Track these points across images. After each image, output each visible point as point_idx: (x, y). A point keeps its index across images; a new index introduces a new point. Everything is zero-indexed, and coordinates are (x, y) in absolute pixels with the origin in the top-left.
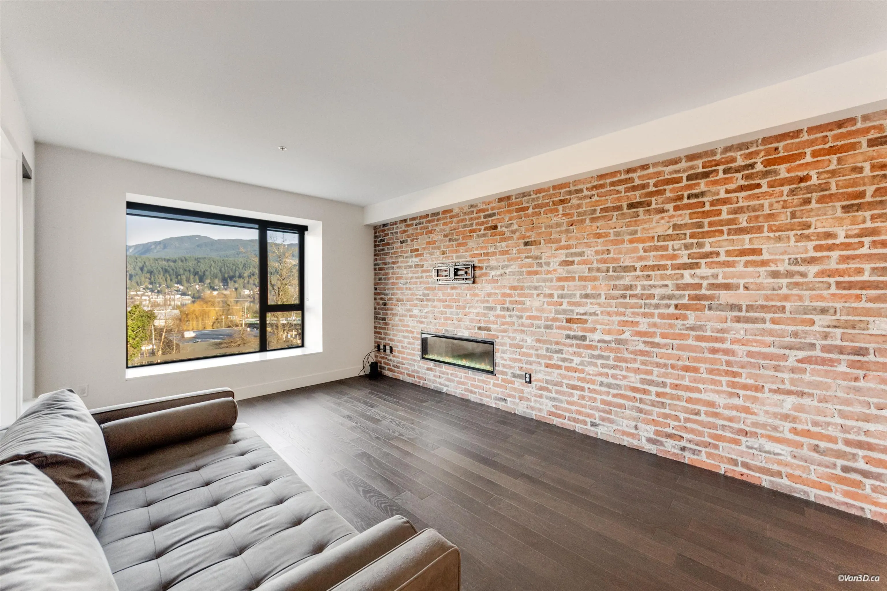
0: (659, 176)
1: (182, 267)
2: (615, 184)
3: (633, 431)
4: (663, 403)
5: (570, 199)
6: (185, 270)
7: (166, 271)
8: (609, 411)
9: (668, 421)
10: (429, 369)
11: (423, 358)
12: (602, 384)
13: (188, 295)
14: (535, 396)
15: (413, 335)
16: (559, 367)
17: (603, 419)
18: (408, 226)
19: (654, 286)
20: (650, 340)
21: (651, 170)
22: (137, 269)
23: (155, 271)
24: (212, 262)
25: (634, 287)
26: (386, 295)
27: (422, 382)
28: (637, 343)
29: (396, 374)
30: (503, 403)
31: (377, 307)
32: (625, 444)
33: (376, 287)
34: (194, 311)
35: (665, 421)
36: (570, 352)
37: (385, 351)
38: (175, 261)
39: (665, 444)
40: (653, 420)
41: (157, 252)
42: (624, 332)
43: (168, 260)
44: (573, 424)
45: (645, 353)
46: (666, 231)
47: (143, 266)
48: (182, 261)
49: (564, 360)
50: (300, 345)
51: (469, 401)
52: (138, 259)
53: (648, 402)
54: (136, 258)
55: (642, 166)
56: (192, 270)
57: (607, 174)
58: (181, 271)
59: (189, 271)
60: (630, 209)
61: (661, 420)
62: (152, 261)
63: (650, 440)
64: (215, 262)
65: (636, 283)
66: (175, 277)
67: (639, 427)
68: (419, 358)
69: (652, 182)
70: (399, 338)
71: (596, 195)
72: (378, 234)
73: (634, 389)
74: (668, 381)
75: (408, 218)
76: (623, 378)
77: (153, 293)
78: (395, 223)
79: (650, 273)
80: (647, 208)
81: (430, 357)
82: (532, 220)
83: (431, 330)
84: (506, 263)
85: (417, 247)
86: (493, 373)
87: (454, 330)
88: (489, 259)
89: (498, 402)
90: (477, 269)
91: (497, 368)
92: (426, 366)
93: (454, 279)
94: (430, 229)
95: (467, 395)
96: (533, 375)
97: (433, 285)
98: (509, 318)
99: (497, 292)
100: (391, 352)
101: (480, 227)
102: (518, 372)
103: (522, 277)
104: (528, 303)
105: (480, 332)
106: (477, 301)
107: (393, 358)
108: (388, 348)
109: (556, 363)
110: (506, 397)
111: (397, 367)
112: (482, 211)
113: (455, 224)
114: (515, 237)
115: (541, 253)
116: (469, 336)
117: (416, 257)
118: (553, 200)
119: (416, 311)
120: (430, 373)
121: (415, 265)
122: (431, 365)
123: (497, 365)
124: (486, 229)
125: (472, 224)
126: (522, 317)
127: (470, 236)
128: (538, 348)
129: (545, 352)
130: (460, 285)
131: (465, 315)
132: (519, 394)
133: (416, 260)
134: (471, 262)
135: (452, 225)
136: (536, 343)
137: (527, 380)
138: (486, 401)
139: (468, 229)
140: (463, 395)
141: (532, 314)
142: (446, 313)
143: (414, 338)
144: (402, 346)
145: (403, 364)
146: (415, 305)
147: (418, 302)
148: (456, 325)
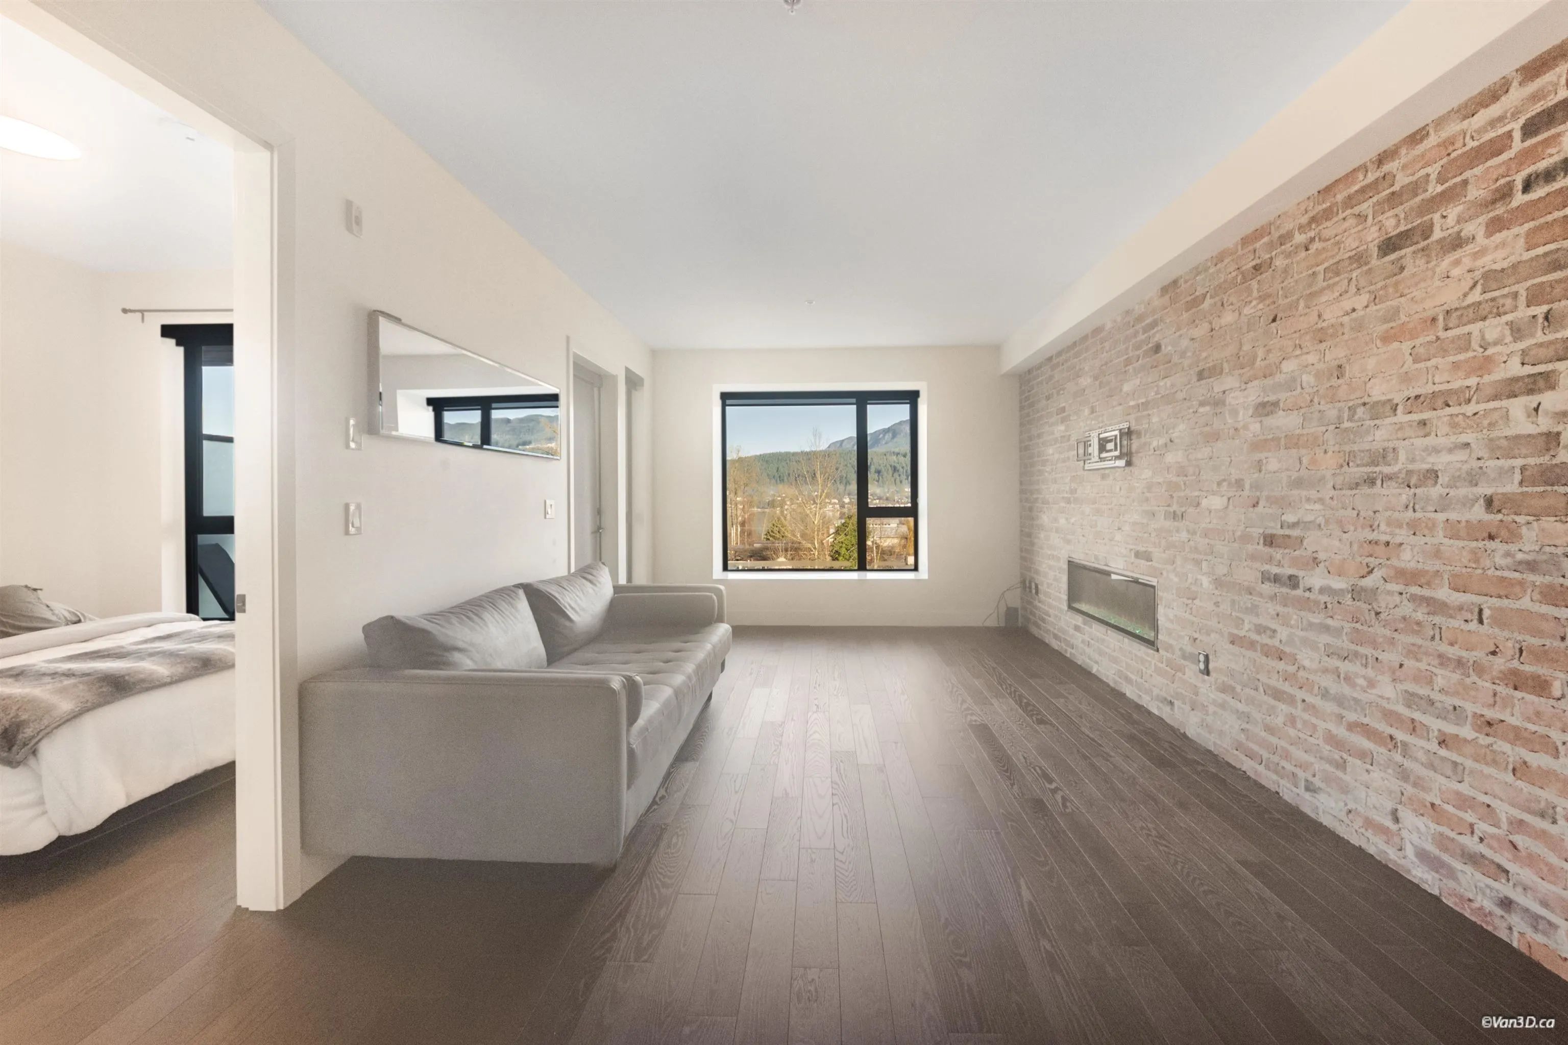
0: (1451, 148)
2: (1354, 202)
3: (1388, 823)
4: (1455, 764)
5: (1271, 258)
8: (1341, 761)
9: (1469, 817)
10: (1077, 628)
11: (1070, 607)
12: (1325, 694)
14: (1214, 702)
15: (1059, 565)
16: (1252, 645)
17: (1327, 779)
18: (1054, 367)
19: (1436, 450)
20: (1426, 592)
21: (1432, 140)
23: (883, 470)
25: (1391, 456)
26: (1032, 492)
27: (1069, 650)
28: (1397, 599)
29: (1042, 632)
30: (1167, 709)
31: (1024, 514)
32: (1371, 850)
33: (1023, 478)
35: (1461, 814)
36: (1269, 614)
37: (1031, 592)
39: (1460, 875)
40: (1433, 805)
42: (1371, 572)
44: (1275, 777)
45: (1415, 627)
46: (1465, 295)
49: (1260, 629)
50: (913, 568)
51: (1123, 695)
53: (1420, 755)
55: (1410, 136)
57: (1337, 181)
60: (1385, 254)
61: (1450, 808)
63: (1423, 856)
65: (1396, 444)
67: (1400, 814)
68: (1066, 608)
69: (1433, 170)
70: (1044, 568)
71: (1317, 239)
72: (1023, 387)
73: (1389, 716)
74: (1470, 708)
75: (1055, 352)
76: (1368, 687)
79: (1425, 416)
80: (1423, 244)
81: (1084, 607)
82: (1211, 323)
83: (1080, 557)
84: (1172, 420)
85: (1064, 405)
86: (1154, 646)
87: (1106, 558)
88: (1149, 415)
89: (1161, 705)
90: (1134, 437)
91: (1160, 637)
92: (1074, 622)
93: (1102, 460)
94: (1077, 368)
95: (1121, 683)
96: (1211, 657)
97: (1080, 473)
98: (1177, 535)
99: (1161, 480)
100: (1037, 593)
101: (1138, 352)
102: (1189, 649)
103: (1194, 447)
104: (1204, 503)
105: (1138, 561)
106: (1134, 501)
107: (1039, 605)
108: (1033, 586)
109: (1247, 635)
110: (1172, 696)
111: (1043, 620)
112: (1140, 319)
113: (1107, 352)
114: (1186, 362)
115: (1224, 392)
116: (1124, 569)
117: (1062, 422)
118: (1244, 268)
119: (1062, 521)
120: (1078, 634)
121: (1062, 437)
122: (1079, 620)
123: (1160, 631)
124: (1146, 354)
125: (1127, 349)
126: (1194, 533)
127: (1125, 371)
128: (1219, 599)
129: (1229, 609)
130: (1112, 470)
131: (1119, 529)
132: (1191, 695)
133: (1062, 428)
134: (1125, 424)
135: (1103, 356)
136: (1217, 589)
137: (1202, 666)
138: (1146, 701)
139: (1122, 359)
140: (1116, 682)
141: (1210, 526)
142: (1096, 525)
143: (1060, 569)
144: (1048, 583)
145: (1049, 615)
146: (1062, 511)
147: (1065, 505)
148: (1108, 548)
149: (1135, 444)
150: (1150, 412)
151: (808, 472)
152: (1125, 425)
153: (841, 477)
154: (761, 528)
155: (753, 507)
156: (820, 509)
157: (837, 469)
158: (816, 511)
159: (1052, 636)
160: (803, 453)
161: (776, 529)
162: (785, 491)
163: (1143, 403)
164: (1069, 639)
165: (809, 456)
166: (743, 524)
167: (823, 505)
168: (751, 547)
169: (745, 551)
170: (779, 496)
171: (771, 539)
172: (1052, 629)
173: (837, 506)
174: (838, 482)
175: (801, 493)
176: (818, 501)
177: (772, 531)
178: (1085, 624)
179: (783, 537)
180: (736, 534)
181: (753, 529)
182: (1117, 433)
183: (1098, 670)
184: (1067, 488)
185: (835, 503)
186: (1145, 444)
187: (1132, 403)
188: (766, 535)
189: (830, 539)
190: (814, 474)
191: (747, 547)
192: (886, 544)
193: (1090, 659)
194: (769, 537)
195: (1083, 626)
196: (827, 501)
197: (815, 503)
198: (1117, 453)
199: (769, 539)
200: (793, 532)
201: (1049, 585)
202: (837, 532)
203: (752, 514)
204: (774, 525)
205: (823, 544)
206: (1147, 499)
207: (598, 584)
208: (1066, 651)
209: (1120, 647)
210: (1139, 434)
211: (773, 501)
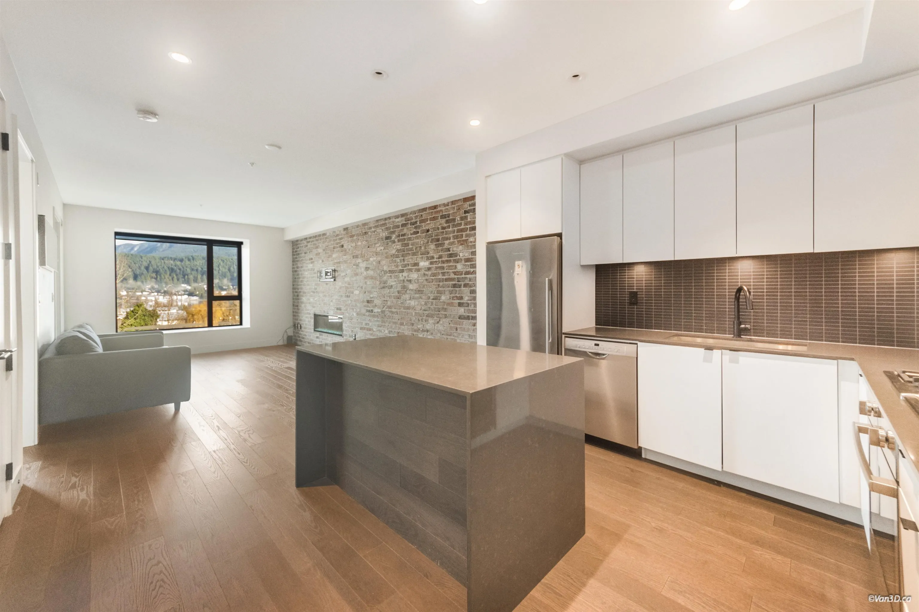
0: (393, 223)
1: (189, 266)
2: (381, 226)
5: (368, 232)
6: (192, 270)
7: (172, 270)
10: (317, 337)
11: (315, 330)
13: (196, 295)
15: (310, 316)
18: (308, 242)
19: (393, 282)
20: (391, 310)
22: (143, 268)
24: (220, 261)
25: (387, 282)
26: (298, 289)
28: (388, 312)
31: (294, 297)
33: (294, 283)
34: (200, 311)
36: (368, 320)
37: (298, 328)
38: (181, 260)
41: (163, 251)
42: (384, 307)
43: (175, 259)
45: (390, 317)
46: (395, 253)
47: (149, 265)
48: (189, 260)
49: (366, 324)
50: (238, 324)
52: (143, 258)
54: (142, 257)
56: (200, 269)
58: (189, 270)
59: (197, 270)
60: (386, 240)
62: (158, 260)
64: (223, 261)
66: (181, 276)
68: (313, 331)
69: (391, 226)
70: (304, 318)
71: (376, 231)
72: (294, 247)
75: (308, 237)
77: (159, 294)
78: (302, 240)
79: (391, 275)
80: (391, 240)
81: (319, 329)
82: (355, 243)
83: (318, 312)
84: (346, 268)
85: (312, 257)
86: (342, 336)
87: (327, 313)
88: (340, 266)
91: (343, 333)
93: (326, 278)
96: (356, 335)
97: (319, 282)
98: (348, 302)
99: (344, 286)
100: (301, 328)
101: (337, 246)
102: (351, 334)
103: (352, 277)
104: (354, 293)
105: (338, 311)
106: (336, 292)
107: (301, 333)
108: (299, 326)
111: (303, 338)
112: (337, 236)
113: (328, 242)
114: (350, 252)
115: (359, 263)
116: (333, 314)
117: (311, 263)
119: (312, 300)
120: (317, 340)
121: (311, 269)
122: (318, 334)
123: (343, 331)
124: (339, 247)
125: (333, 243)
126: (352, 301)
127: (333, 251)
128: (357, 319)
129: (360, 320)
130: (329, 282)
131: (332, 301)
133: (311, 265)
134: (333, 268)
135: (326, 243)
136: (357, 316)
137: (354, 338)
139: (332, 246)
141: (356, 299)
142: (324, 300)
143: (311, 317)
144: (305, 324)
145: (306, 336)
146: (311, 296)
147: (312, 294)
148: (328, 308)
149: (337, 274)
163: (339, 262)
164: (314, 342)
172: (307, 341)
178: (320, 335)
182: (331, 270)
184: (314, 288)
186: (339, 274)
187: (335, 261)
198: (331, 277)
201: (306, 324)
206: (340, 292)
209: (332, 340)
210: (337, 271)
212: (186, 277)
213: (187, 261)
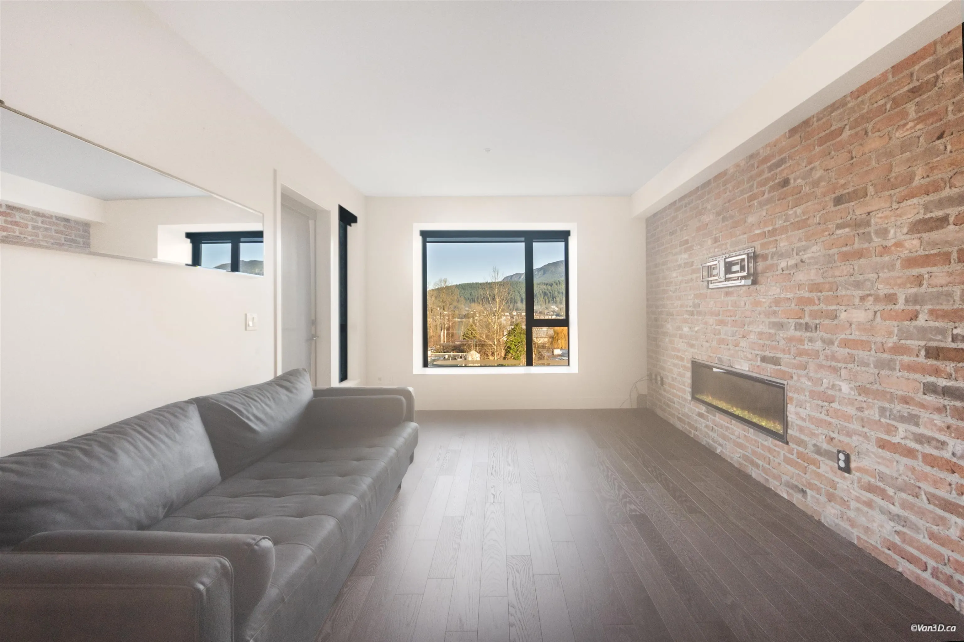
1: (556, 290)
6: (559, 293)
7: (545, 294)
10: (701, 415)
11: (694, 398)
13: (561, 314)
14: (858, 500)
15: (684, 363)
16: (910, 453)
18: (677, 210)
27: (693, 431)
29: (667, 415)
30: (800, 496)
31: (649, 323)
36: (934, 425)
37: (656, 381)
38: (551, 285)
43: (547, 284)
48: (557, 284)
49: (922, 439)
50: (566, 364)
58: (556, 293)
66: (551, 299)
68: (690, 398)
70: (670, 365)
72: (649, 228)
78: (664, 208)
81: (706, 399)
82: (850, 152)
83: (702, 358)
84: (804, 243)
85: (687, 238)
86: (783, 439)
87: (730, 360)
88: (777, 240)
89: (791, 491)
90: (759, 260)
91: (790, 431)
92: (697, 410)
93: (727, 280)
94: (700, 208)
95: (747, 466)
96: (853, 458)
97: (704, 291)
98: (810, 344)
99: (790, 296)
100: (662, 384)
101: (763, 189)
102: (825, 446)
103: (831, 266)
104: (843, 316)
105: (764, 365)
106: (760, 314)
107: (663, 392)
108: (659, 379)
109: (903, 442)
110: (804, 485)
111: (668, 406)
112: (766, 160)
113: (730, 192)
114: (819, 191)
115: (869, 213)
116: (749, 371)
117: (685, 252)
118: (894, 95)
119: (686, 329)
120: (702, 420)
121: (685, 263)
122: (703, 409)
123: (789, 427)
124: (772, 189)
125: (752, 187)
126: (831, 342)
127: (750, 206)
128: (864, 405)
129: (877, 415)
130: (736, 288)
131: (744, 337)
132: (828, 488)
133: (685, 256)
134: (750, 249)
135: (726, 195)
136: (860, 395)
137: (842, 464)
138: (773, 484)
139: (746, 196)
140: (741, 464)
141: (850, 337)
142: (719, 333)
143: (684, 367)
144: (672, 377)
145: (674, 403)
146: (685, 321)
147: (688, 317)
148: (732, 352)
149: (761, 265)
150: (778, 238)
151: (490, 295)
152: (751, 251)
153: (511, 299)
154: (460, 332)
155: (455, 318)
156: (498, 319)
157: (509, 294)
158: (495, 321)
159: (676, 419)
160: (487, 284)
161: (469, 332)
162: (477, 307)
163: (769, 231)
164: (692, 423)
165: (490, 285)
166: (448, 329)
167: (500, 317)
168: (453, 344)
169: (450, 346)
170: (472, 311)
171: (466, 338)
172: (676, 414)
173: (509, 317)
174: (509, 302)
175: (485, 309)
176: (497, 314)
177: (467, 334)
178: (708, 412)
179: (474, 337)
180: (444, 335)
181: (455, 332)
182: (745, 256)
183: (721, 451)
184: (691, 304)
185: (507, 316)
186: (772, 265)
187: (757, 232)
188: (463, 336)
189: (505, 339)
190: (494, 297)
191: (451, 344)
192: (540, 342)
193: (715, 442)
194: (465, 338)
195: (705, 413)
196: (502, 314)
197: (494, 315)
198: (744, 274)
199: (465, 339)
200: (481, 334)
201: (674, 379)
202: (509, 334)
203: (455, 322)
204: (468, 329)
205: (500, 341)
206: (775, 313)
207: (294, 391)
208: (690, 432)
209: (745, 435)
210: (765, 257)
211: (468, 314)
212: (555, 299)
213: (555, 285)
